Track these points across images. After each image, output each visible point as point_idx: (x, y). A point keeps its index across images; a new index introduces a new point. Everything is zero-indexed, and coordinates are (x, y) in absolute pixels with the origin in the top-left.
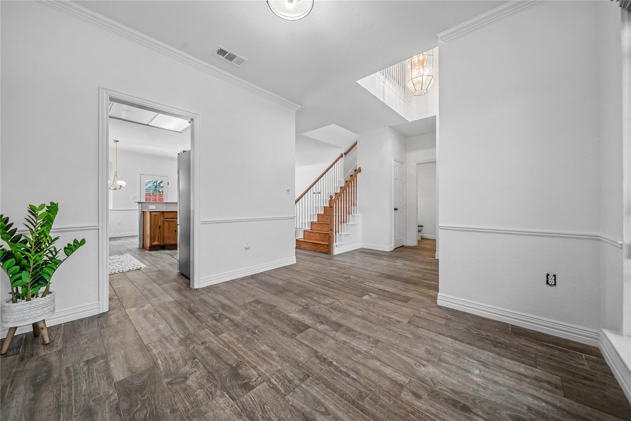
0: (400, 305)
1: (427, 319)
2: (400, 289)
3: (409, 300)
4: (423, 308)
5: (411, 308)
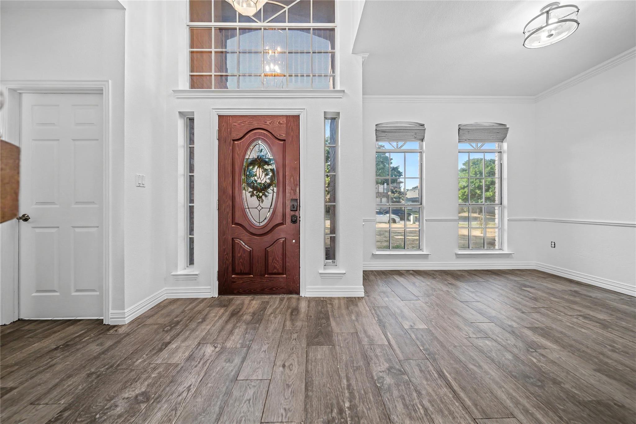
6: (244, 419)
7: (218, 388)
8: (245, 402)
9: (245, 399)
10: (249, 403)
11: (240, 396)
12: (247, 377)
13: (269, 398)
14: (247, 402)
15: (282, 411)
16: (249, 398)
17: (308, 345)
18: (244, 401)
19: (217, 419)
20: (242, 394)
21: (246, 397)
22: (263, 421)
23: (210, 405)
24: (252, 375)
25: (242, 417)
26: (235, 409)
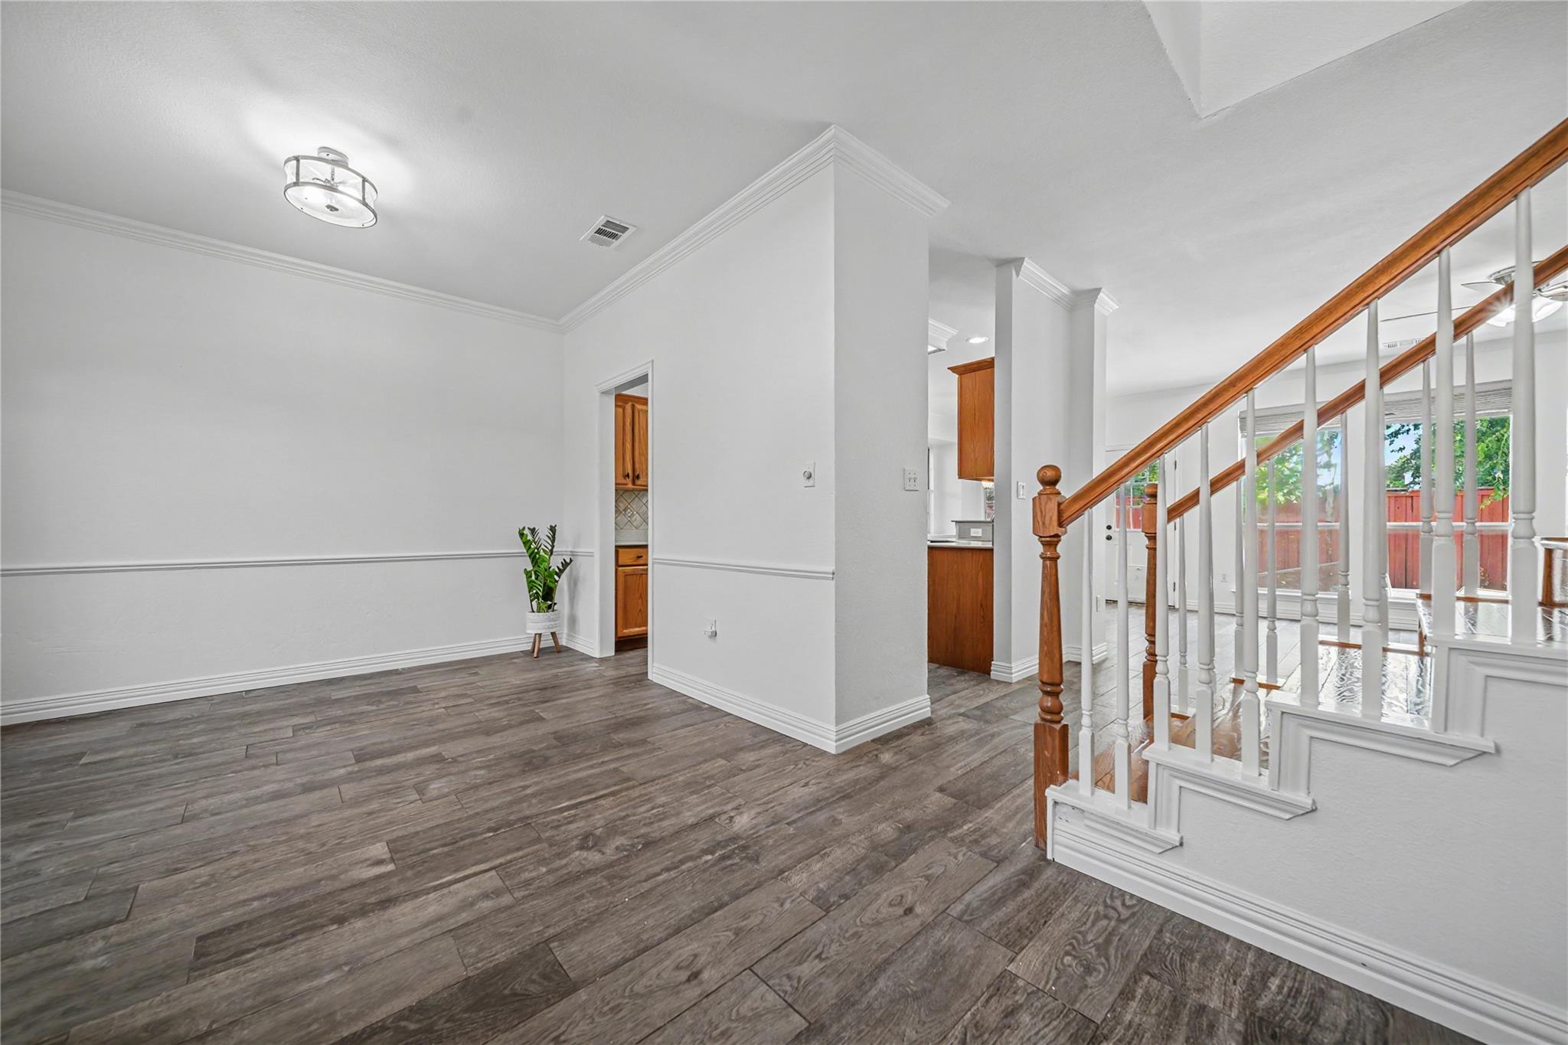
0: (218, 912)
1: (59, 939)
2: (313, 972)
3: (198, 955)
4: (103, 969)
5: (160, 932)
6: (847, 935)
7: (859, 1033)
8: (827, 958)
9: (823, 964)
10: (821, 953)
11: (828, 976)
12: (784, 1013)
13: (787, 936)
14: (823, 956)
15: (787, 905)
16: (817, 961)
17: (574, 988)
18: (829, 962)
19: (889, 964)
20: (822, 980)
21: (819, 965)
22: (824, 913)
23: (891, 1001)
24: (768, 1011)
25: (848, 939)
26: (850, 959)
